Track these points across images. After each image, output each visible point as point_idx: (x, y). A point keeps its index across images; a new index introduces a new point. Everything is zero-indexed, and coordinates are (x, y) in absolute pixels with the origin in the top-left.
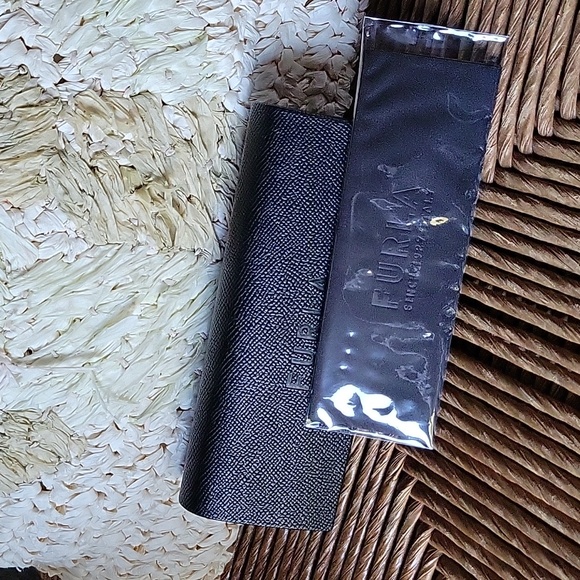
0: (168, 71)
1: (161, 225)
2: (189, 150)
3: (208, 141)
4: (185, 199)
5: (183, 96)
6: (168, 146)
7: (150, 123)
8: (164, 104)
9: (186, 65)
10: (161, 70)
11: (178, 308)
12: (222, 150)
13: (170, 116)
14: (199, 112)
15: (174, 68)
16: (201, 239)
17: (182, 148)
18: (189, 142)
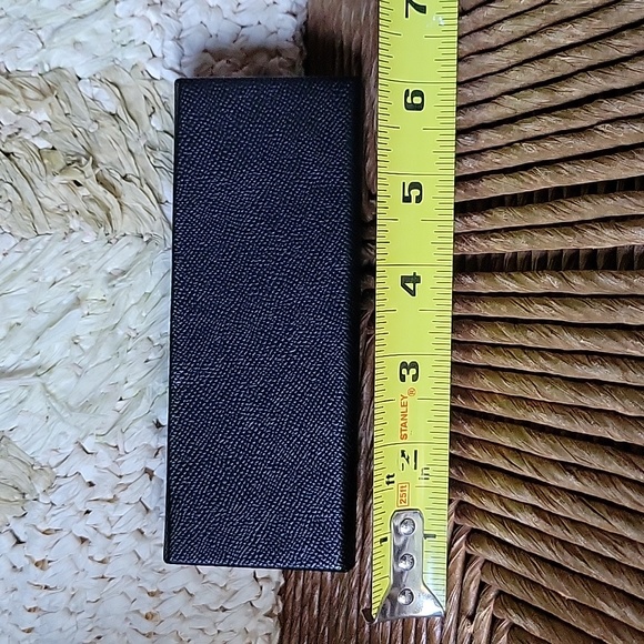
0: (76, 43)
1: (94, 207)
2: (115, 122)
3: (137, 112)
4: (119, 177)
5: (97, 67)
6: (90, 121)
7: (65, 97)
8: (80, 79)
9: (95, 32)
10: (68, 41)
11: (133, 302)
12: (155, 122)
13: (88, 90)
14: (120, 82)
15: (81, 37)
16: (146, 221)
17: (107, 122)
18: (114, 116)
